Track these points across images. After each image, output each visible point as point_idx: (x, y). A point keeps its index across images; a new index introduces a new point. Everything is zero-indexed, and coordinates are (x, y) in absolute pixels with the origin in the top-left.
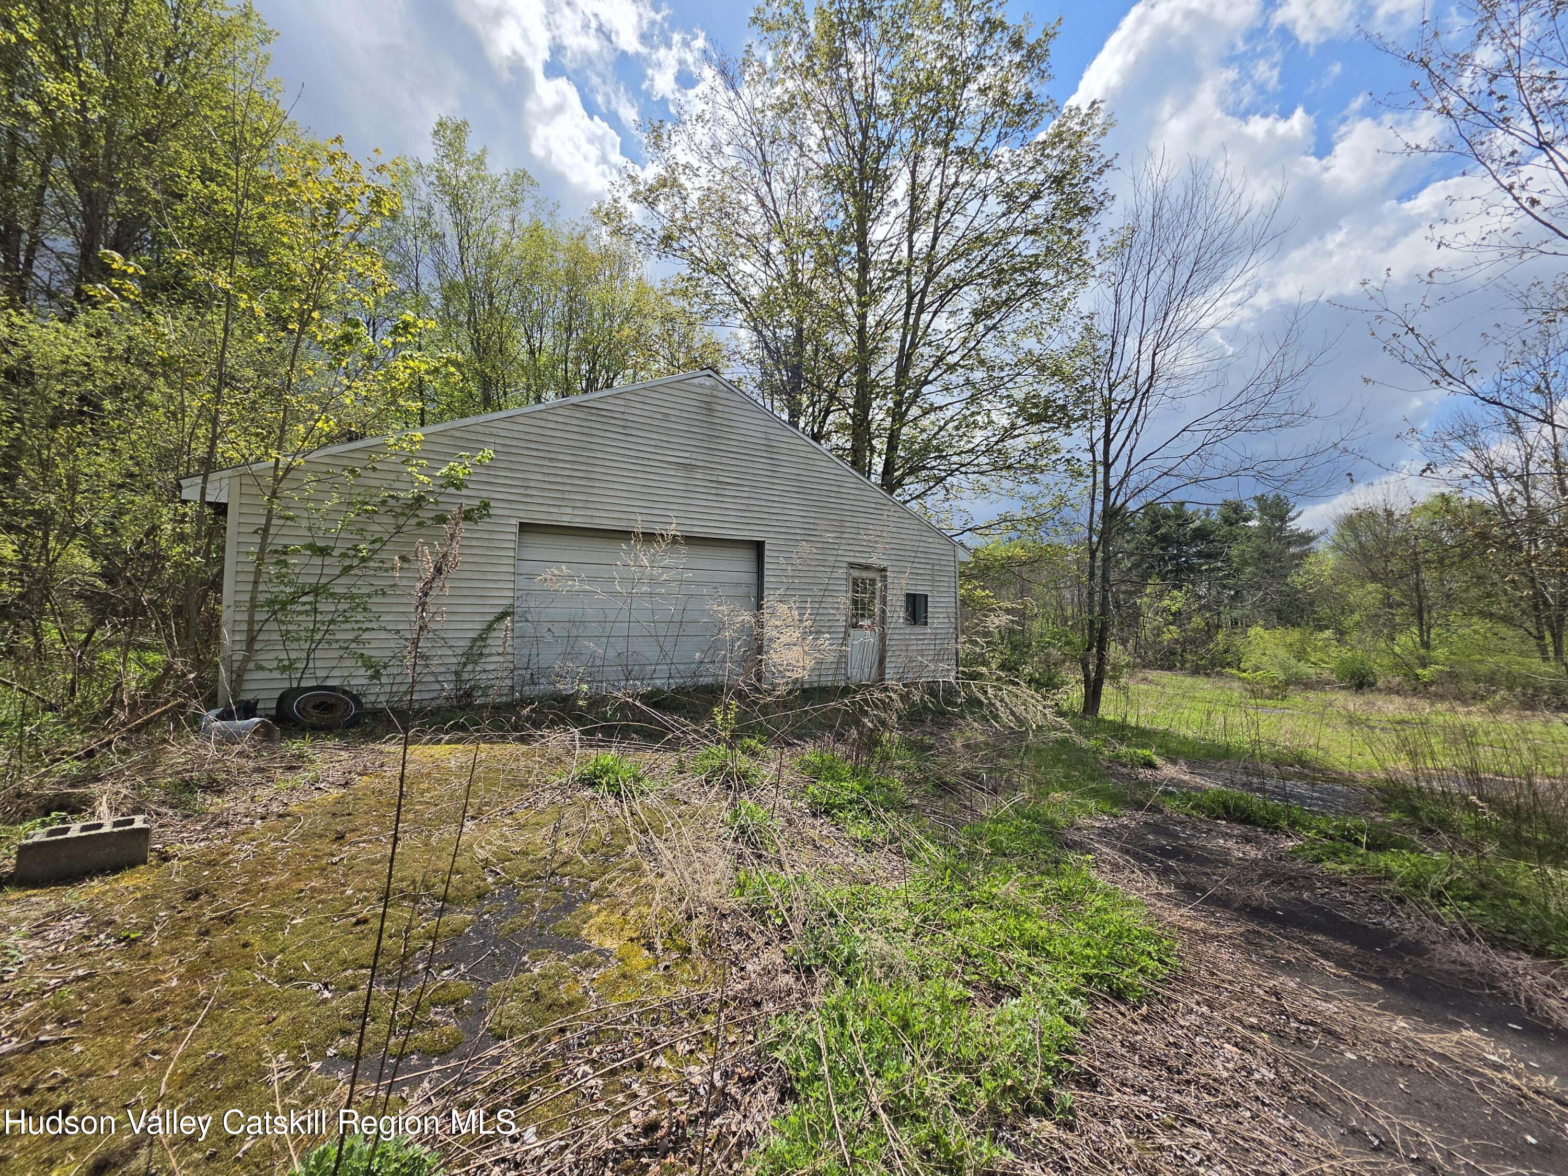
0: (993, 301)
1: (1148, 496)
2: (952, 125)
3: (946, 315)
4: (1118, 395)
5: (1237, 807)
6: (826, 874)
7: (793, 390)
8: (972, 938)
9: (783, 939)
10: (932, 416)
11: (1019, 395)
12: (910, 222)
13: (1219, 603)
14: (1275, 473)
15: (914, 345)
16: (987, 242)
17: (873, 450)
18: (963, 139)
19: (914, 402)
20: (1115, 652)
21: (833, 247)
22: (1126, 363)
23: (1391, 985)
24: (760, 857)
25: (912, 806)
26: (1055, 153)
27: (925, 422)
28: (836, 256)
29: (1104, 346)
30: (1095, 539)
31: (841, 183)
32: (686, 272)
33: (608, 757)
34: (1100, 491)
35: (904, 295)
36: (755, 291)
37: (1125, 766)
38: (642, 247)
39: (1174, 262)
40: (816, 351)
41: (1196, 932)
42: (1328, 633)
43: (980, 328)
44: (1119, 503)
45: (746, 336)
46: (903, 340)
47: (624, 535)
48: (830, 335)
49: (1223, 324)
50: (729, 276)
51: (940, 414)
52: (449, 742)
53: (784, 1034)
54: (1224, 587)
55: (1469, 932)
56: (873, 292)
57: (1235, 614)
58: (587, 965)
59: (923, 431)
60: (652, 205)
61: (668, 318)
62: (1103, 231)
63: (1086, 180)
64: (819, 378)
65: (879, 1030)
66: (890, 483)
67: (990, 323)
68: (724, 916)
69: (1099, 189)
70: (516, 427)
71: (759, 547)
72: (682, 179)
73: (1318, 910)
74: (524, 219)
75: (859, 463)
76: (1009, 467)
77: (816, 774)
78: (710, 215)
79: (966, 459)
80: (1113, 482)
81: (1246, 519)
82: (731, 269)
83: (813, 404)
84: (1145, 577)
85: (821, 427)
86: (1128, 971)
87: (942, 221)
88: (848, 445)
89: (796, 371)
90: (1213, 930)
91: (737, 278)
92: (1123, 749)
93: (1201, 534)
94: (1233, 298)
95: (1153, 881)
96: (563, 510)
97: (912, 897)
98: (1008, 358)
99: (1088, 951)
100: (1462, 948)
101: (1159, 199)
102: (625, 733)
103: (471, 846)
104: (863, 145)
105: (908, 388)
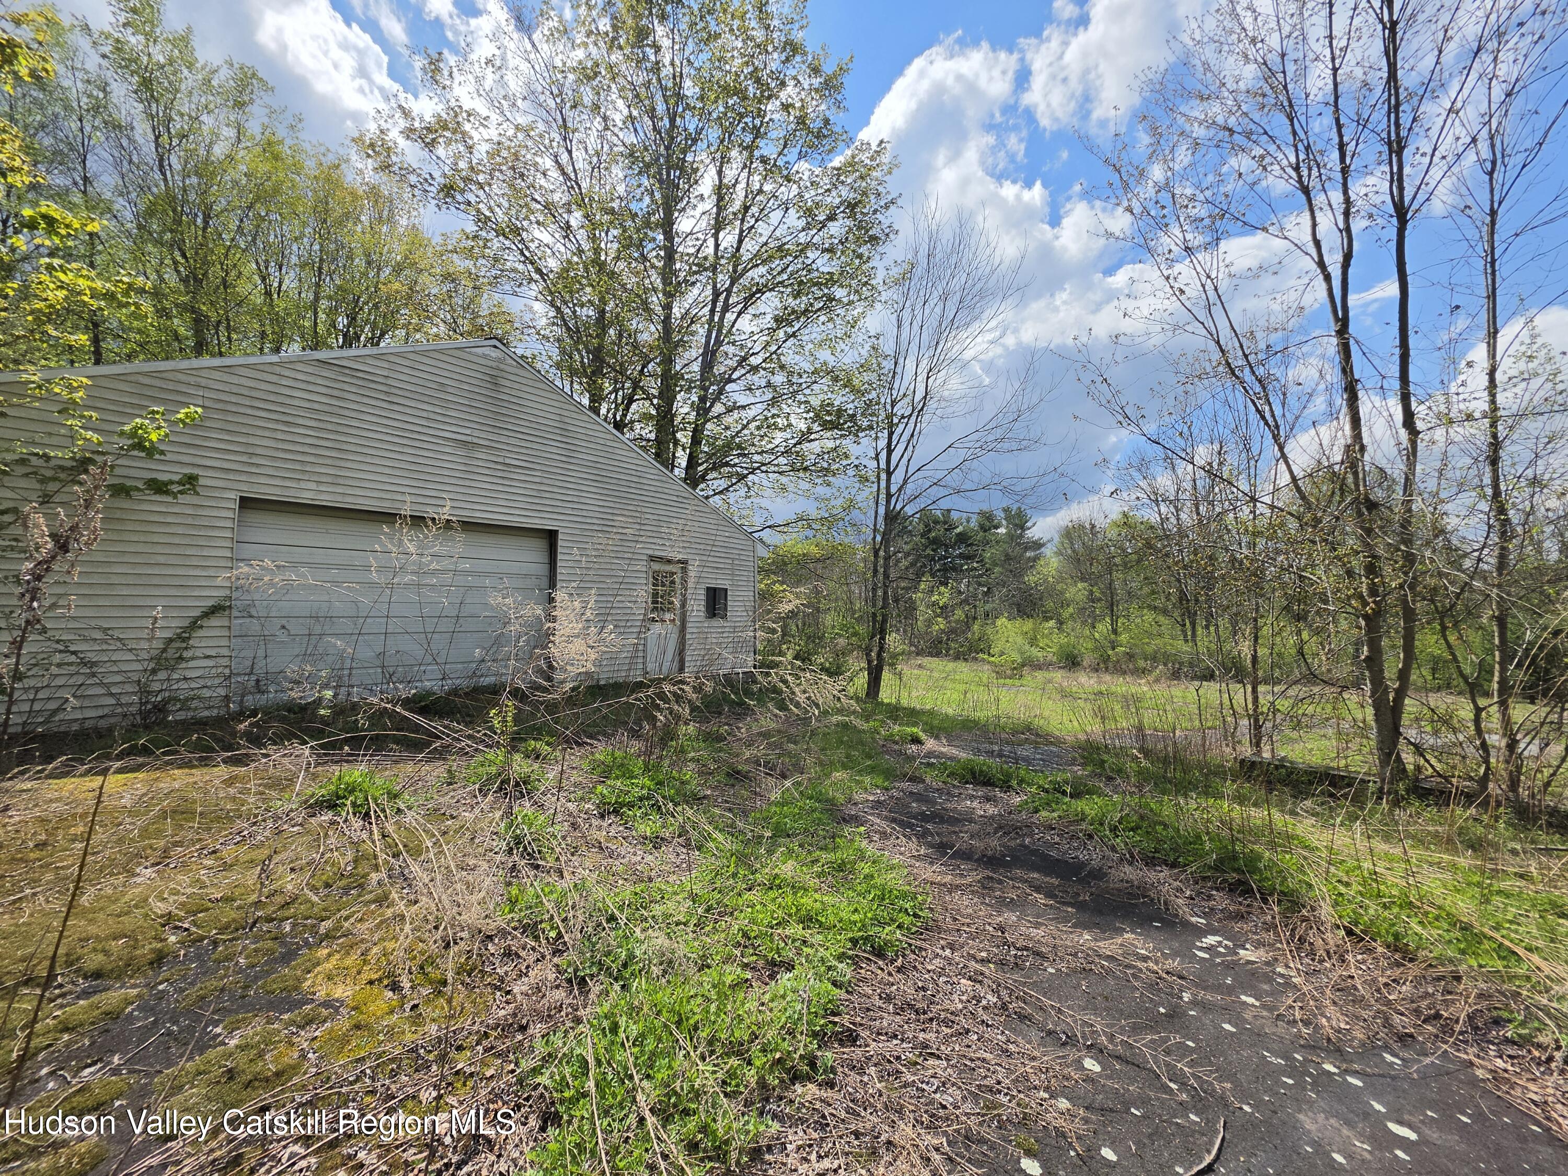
0: (794, 312)
1: (921, 503)
2: (757, 133)
3: (749, 317)
4: (900, 409)
5: (981, 771)
6: (609, 877)
7: (593, 373)
8: (753, 921)
9: (557, 952)
10: (735, 415)
11: (815, 402)
12: (717, 219)
13: (975, 596)
14: (1018, 489)
15: (719, 343)
16: (788, 253)
17: (676, 442)
18: (768, 149)
19: (717, 399)
20: (893, 640)
21: (638, 231)
22: (905, 384)
23: (1081, 906)
24: (537, 867)
25: (705, 797)
26: (849, 181)
27: (728, 420)
28: (641, 240)
29: (888, 365)
30: (879, 538)
31: (648, 166)
32: (471, 228)
33: (356, 772)
34: (883, 496)
35: (709, 291)
36: (553, 264)
37: (897, 743)
38: (416, 192)
39: (944, 298)
40: (620, 336)
41: (944, 885)
42: (1052, 623)
43: (781, 334)
44: (898, 508)
45: (541, 312)
46: (708, 337)
47: (388, 517)
48: (634, 322)
49: (982, 357)
50: (522, 241)
51: (743, 414)
52: (120, 771)
53: (550, 1055)
54: (980, 584)
55: (1132, 856)
56: (679, 284)
57: (988, 607)
58: (309, 1022)
59: (727, 428)
60: (431, 145)
61: (448, 277)
62: (888, 261)
63: (875, 212)
64: (621, 365)
65: (652, 1030)
66: (693, 479)
67: (790, 330)
68: (490, 938)
69: (886, 223)
70: (235, 380)
71: (551, 536)
72: (467, 127)
73: (1035, 852)
74: (254, 128)
75: (664, 458)
76: (806, 469)
77: (605, 772)
78: (501, 171)
79: (767, 458)
80: (893, 489)
81: (996, 527)
82: (524, 234)
83: (616, 391)
84: (919, 575)
85: (625, 415)
86: (888, 929)
87: (746, 226)
88: (652, 436)
89: (598, 354)
90: (958, 881)
91: (533, 246)
92: (897, 728)
93: (963, 538)
94: (989, 336)
95: (913, 845)
96: (303, 485)
97: (697, 889)
98: (807, 366)
99: (856, 917)
100: (1128, 869)
101: (933, 239)
102: (378, 744)
103: (146, 900)
104: (670, 132)
105: (712, 384)
